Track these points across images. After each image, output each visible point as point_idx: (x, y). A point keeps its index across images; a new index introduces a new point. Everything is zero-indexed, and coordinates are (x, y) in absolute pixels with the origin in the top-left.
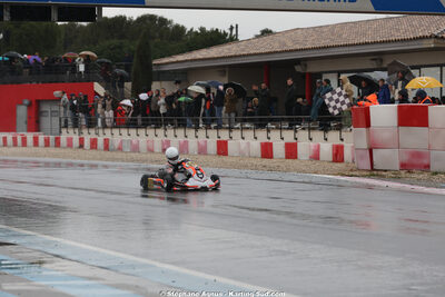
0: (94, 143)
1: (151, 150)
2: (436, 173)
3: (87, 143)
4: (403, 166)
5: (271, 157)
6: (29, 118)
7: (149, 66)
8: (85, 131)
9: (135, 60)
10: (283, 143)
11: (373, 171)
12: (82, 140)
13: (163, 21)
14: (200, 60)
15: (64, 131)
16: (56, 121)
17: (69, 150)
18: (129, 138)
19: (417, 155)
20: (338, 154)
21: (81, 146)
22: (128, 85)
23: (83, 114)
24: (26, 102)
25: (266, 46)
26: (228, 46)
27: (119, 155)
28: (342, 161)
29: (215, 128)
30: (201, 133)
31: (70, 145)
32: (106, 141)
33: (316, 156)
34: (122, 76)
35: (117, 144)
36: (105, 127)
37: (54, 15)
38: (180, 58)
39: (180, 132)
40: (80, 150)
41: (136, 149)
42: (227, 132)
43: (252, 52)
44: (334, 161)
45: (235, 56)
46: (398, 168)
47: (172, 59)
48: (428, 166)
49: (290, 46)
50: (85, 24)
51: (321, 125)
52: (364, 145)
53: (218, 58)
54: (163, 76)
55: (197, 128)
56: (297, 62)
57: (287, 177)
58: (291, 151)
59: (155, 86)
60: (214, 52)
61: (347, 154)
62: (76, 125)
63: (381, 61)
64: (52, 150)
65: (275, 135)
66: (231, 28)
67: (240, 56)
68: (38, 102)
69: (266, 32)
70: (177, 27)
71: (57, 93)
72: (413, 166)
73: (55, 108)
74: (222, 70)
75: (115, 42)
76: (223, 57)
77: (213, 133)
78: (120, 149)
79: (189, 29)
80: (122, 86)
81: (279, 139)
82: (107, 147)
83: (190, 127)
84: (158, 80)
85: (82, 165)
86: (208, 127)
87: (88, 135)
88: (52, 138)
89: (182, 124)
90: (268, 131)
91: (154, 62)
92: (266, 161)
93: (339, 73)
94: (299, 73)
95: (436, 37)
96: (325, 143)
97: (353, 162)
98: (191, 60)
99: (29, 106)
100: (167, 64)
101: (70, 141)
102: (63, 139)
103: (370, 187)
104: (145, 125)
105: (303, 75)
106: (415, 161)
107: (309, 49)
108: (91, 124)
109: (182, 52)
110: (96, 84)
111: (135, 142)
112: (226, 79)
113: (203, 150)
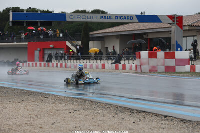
0: (62, 65)
6: (40, 56)
7: (89, 35)
9: (83, 32)
11: (142, 72)
12: (57, 64)
14: (108, 33)
17: (53, 68)
19: (154, 67)
21: (57, 66)
22: (80, 42)
24: (39, 49)
26: (120, 27)
27: (70, 69)
31: (53, 66)
32: (66, 64)
33: (131, 69)
38: (101, 31)
40: (57, 68)
47: (98, 32)
48: (157, 71)
52: (139, 64)
54: (94, 39)
56: (145, 34)
59: (91, 43)
64: (47, 68)
66: (142, 13)
68: (44, 50)
71: (51, 46)
74: (117, 37)
76: (117, 32)
78: (70, 67)
82: (66, 67)
84: (93, 41)
88: (47, 63)
91: (91, 33)
95: (189, 26)
96: (133, 64)
99: (40, 51)
100: (96, 34)
102: (51, 64)
107: (147, 29)
109: (101, 29)
110: (67, 42)
111: (75, 64)
112: (119, 40)
113: (97, 67)
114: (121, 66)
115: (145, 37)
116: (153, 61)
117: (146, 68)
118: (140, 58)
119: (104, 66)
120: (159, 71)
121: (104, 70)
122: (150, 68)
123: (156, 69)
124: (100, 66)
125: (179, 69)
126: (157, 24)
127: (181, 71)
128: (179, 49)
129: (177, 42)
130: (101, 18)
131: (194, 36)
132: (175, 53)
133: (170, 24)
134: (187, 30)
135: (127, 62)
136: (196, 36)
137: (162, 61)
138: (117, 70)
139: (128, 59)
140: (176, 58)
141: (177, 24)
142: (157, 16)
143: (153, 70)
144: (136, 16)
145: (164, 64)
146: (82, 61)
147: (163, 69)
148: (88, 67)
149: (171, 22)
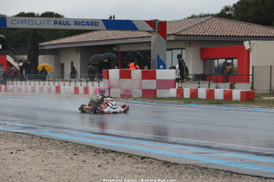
1: (26, 91)
4: (122, 96)
5: (78, 93)
7: (37, 46)
10: (83, 87)
18: (17, 86)
19: (127, 91)
26: (81, 36)
27: (11, 93)
35: (11, 89)
38: (54, 42)
41: (19, 91)
46: (119, 96)
47: (50, 43)
48: (131, 96)
49: (110, 36)
53: (73, 43)
54: (45, 52)
59: (41, 58)
65: (78, 84)
67: (84, 42)
74: (77, 49)
76: (76, 43)
78: (12, 91)
82: (6, 90)
84: (43, 54)
91: (40, 44)
95: (175, 35)
98: (60, 44)
100: (47, 45)
109: (55, 39)
110: (8, 56)
111: (19, 87)
112: (79, 54)
113: (49, 91)
114: (81, 90)
115: (114, 49)
116: (126, 83)
117: (116, 92)
118: (108, 78)
119: (58, 89)
120: (134, 96)
121: (58, 94)
122: (122, 92)
123: (130, 94)
124: (54, 89)
125: (160, 93)
126: (132, 32)
127: (163, 96)
128: (161, 67)
129: (158, 57)
130: (55, 24)
131: (182, 49)
132: (155, 71)
133: (149, 32)
134: (172, 41)
135: (90, 84)
136: (184, 49)
137: (138, 82)
138: (76, 95)
139: (92, 80)
140: (157, 78)
141: (158, 32)
142: (131, 21)
143: (126, 95)
144: (103, 20)
145: (141, 87)
146: (28, 82)
147: (139, 93)
148: (37, 90)
149: (150, 29)
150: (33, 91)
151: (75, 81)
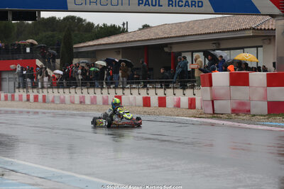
0: (36, 98)
1: (73, 102)
2: (254, 115)
3: (32, 98)
4: (233, 111)
5: (149, 106)
7: (71, 49)
8: (30, 91)
9: (62, 45)
10: (157, 97)
11: (214, 114)
13: (80, 20)
14: (103, 44)
15: (17, 90)
16: (12, 84)
17: (20, 103)
18: (58, 95)
19: (242, 104)
20: (192, 104)
21: (28, 100)
22: (58, 61)
23: (29, 79)
25: (145, 35)
26: (121, 36)
27: (53, 105)
28: (194, 108)
29: (114, 88)
30: (105, 91)
31: (21, 99)
32: (44, 96)
33: (178, 105)
34: (54, 55)
35: (51, 99)
36: (43, 87)
37: (10, 17)
39: (91, 90)
40: (27, 103)
41: (63, 101)
42: (121, 90)
43: (137, 39)
44: (189, 108)
45: (126, 42)
46: (230, 112)
48: (249, 111)
49: (161, 35)
50: (30, 22)
51: (181, 86)
52: (208, 97)
53: (115, 43)
54: (79, 55)
55: (102, 88)
56: (166, 45)
57: (159, 118)
58: (162, 102)
59: (75, 61)
60: (112, 39)
61: (198, 104)
62: (25, 86)
63: (219, 44)
64: (9, 103)
65: (152, 92)
66: (124, 24)
67: (129, 42)
68: (1, 72)
69: (146, 27)
70: (89, 23)
71: (12, 66)
72: (240, 111)
73: (11, 76)
74: (118, 51)
75: (50, 33)
76: (118, 43)
77: (112, 91)
78: (53, 102)
79: (96, 25)
80: (54, 62)
81: (154, 94)
82: (44, 101)
83: (98, 87)
84: (77, 57)
85: (28, 112)
86: (109, 88)
87: (32, 93)
88: (9, 95)
89: (93, 86)
90: (148, 89)
91: (75, 46)
92: (146, 109)
93: (192, 52)
94: (167, 52)
95: (254, 29)
96: (183, 96)
97: (202, 109)
98: (98, 45)
100: (82, 47)
101: (21, 97)
102: (17, 95)
103: (213, 125)
104: (68, 87)
105: (170, 54)
106: (241, 108)
108: (35, 86)
109: (93, 40)
110: (37, 60)
111: (62, 97)
112: (120, 56)
114: (154, 101)
115: (166, 50)
116: (240, 93)
117: (224, 106)
118: (211, 85)
122: (235, 106)
123: (247, 108)
130: (139, 4)
131: (257, 47)
136: (261, 46)
137: (261, 91)
145: (265, 98)
150: (82, 102)
151: (139, 88)
